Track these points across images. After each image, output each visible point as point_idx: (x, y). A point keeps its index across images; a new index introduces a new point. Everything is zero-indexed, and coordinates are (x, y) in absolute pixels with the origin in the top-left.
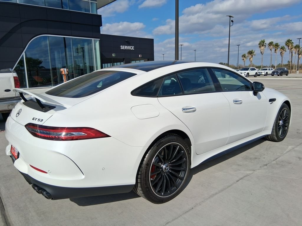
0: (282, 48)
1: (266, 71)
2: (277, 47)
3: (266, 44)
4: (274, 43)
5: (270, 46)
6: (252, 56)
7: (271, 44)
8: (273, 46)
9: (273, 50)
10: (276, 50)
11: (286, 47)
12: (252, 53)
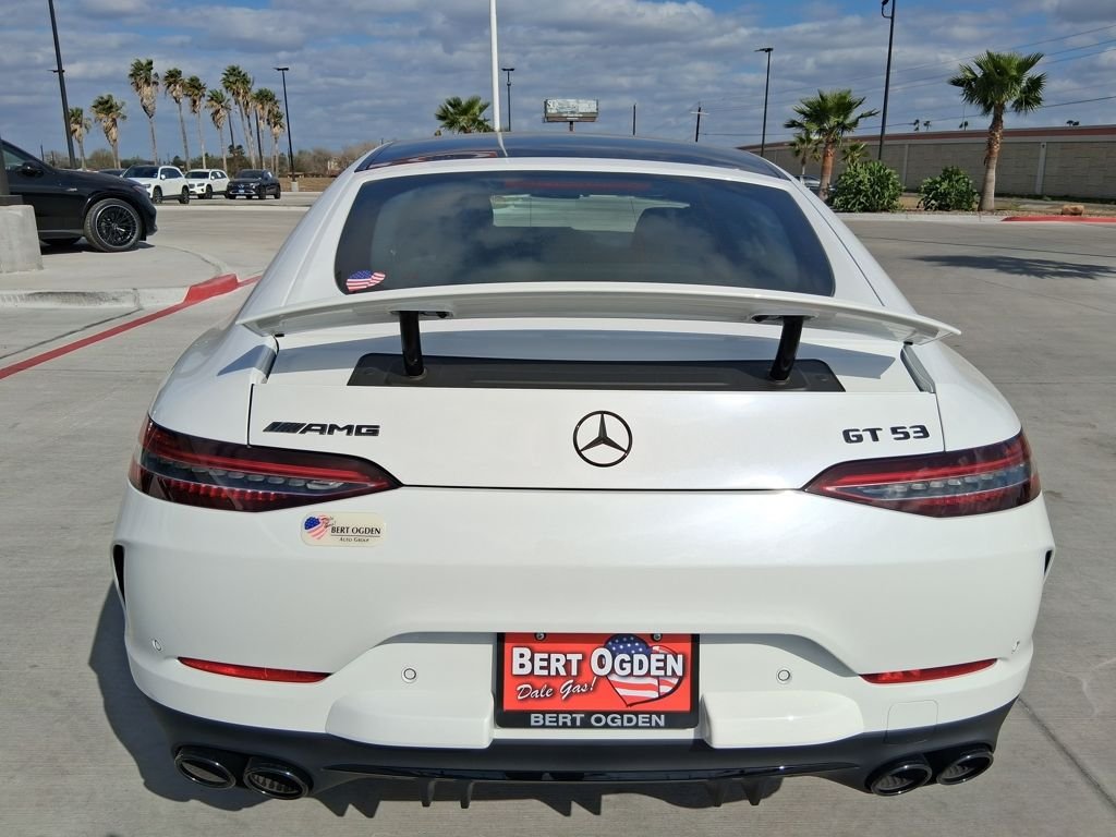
0: (216, 98)
1: (206, 181)
2: (196, 92)
3: (156, 75)
4: (186, 76)
5: (170, 84)
6: (114, 120)
7: (173, 77)
8: (183, 85)
9: (186, 102)
10: (195, 102)
11: (228, 95)
12: (111, 107)
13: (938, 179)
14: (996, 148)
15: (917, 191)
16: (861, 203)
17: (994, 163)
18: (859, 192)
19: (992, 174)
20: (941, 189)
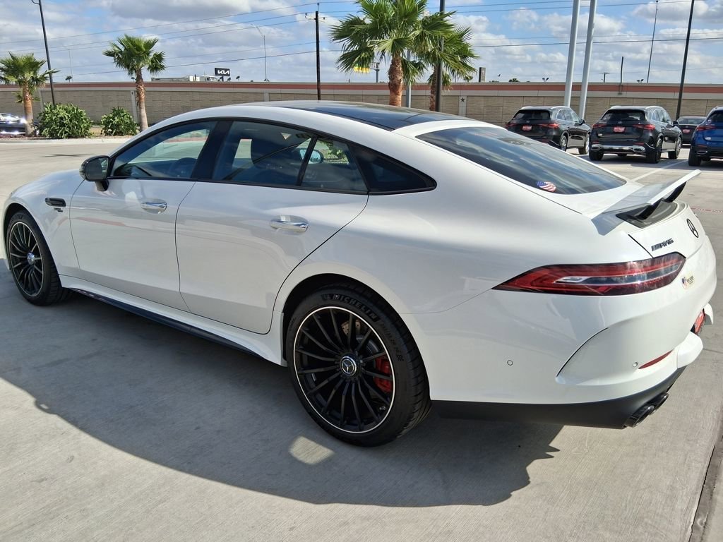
13: (111, 116)
14: (143, 96)
15: (99, 124)
16: (66, 132)
17: (143, 105)
18: (63, 125)
19: (144, 112)
20: (115, 122)
